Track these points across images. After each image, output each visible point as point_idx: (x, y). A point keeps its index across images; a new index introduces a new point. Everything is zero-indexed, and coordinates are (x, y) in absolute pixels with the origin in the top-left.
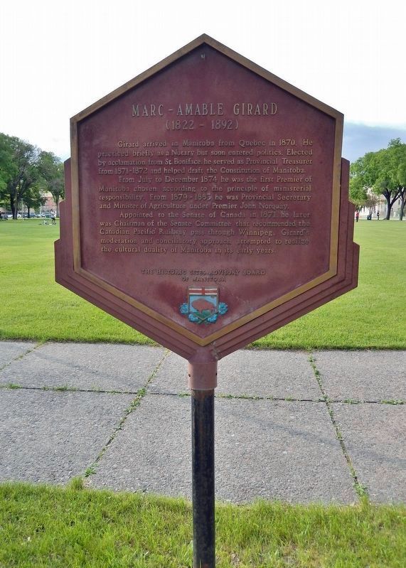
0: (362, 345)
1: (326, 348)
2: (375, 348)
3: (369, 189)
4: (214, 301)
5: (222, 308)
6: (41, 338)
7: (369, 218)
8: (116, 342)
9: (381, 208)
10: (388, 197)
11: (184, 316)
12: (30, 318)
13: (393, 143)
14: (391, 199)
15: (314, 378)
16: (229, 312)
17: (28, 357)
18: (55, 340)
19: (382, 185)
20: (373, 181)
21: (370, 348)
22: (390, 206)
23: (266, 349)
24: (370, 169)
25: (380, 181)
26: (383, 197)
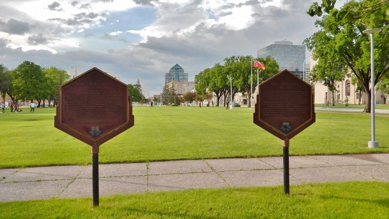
0: (169, 159)
1: (154, 161)
2: (174, 160)
3: (207, 89)
4: (98, 130)
5: (100, 132)
6: (22, 166)
7: (208, 105)
8: (60, 165)
9: (214, 99)
10: (217, 94)
11: (90, 134)
12: (12, 159)
13: (216, 65)
14: (219, 95)
15: (146, 170)
16: (102, 133)
17: (17, 173)
18: (29, 166)
19: (212, 87)
20: (208, 85)
21: (172, 160)
22: (218, 99)
23: (129, 163)
24: (206, 78)
25: (211, 84)
26: (214, 94)
